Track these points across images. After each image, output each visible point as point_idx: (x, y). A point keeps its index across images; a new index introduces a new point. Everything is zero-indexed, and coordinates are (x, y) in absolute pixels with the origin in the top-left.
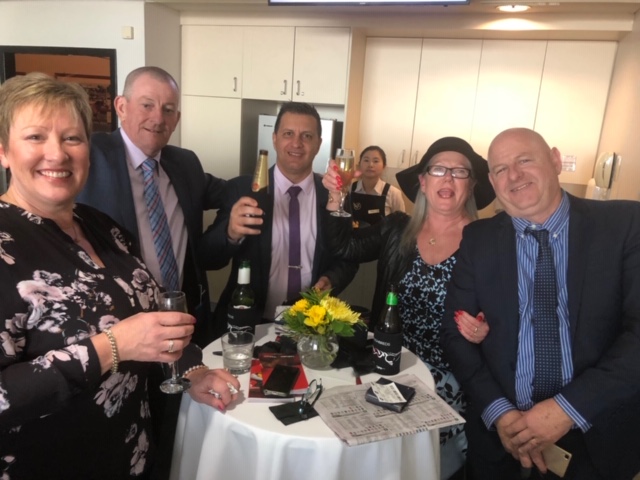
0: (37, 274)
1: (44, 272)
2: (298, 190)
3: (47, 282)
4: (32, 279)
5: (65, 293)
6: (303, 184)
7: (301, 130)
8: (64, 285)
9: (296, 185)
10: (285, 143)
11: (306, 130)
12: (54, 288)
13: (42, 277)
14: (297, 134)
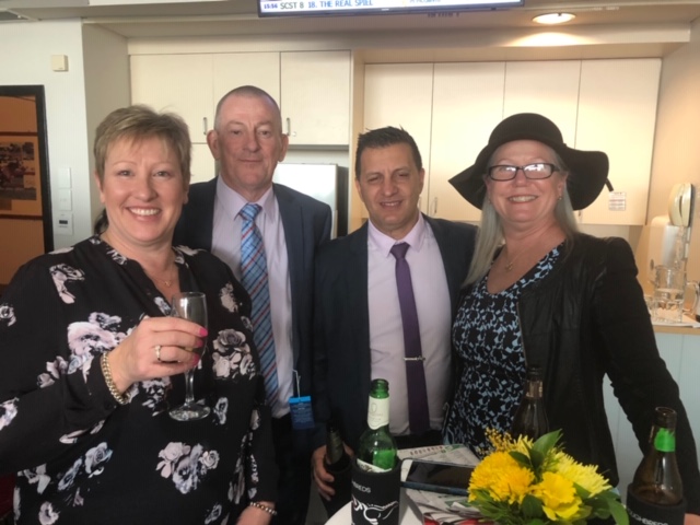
0: (93, 316)
1: (102, 314)
2: (405, 247)
3: (101, 326)
4: (86, 320)
5: (118, 339)
6: (410, 238)
7: (392, 169)
8: (118, 331)
9: (399, 242)
10: (374, 191)
11: (397, 167)
12: (107, 332)
13: (98, 320)
14: (387, 176)
